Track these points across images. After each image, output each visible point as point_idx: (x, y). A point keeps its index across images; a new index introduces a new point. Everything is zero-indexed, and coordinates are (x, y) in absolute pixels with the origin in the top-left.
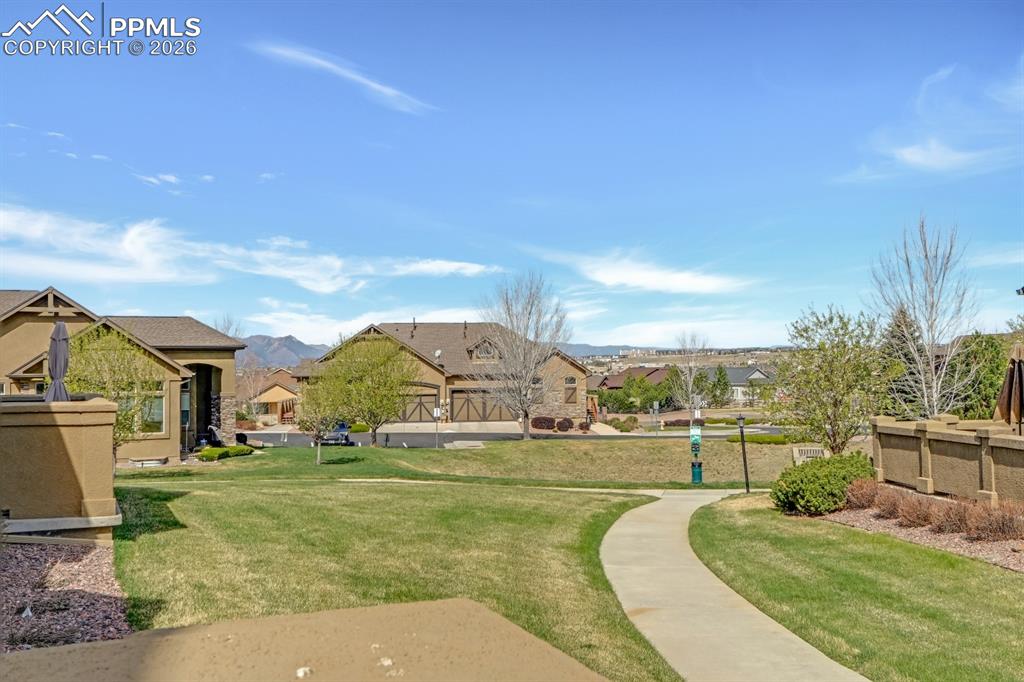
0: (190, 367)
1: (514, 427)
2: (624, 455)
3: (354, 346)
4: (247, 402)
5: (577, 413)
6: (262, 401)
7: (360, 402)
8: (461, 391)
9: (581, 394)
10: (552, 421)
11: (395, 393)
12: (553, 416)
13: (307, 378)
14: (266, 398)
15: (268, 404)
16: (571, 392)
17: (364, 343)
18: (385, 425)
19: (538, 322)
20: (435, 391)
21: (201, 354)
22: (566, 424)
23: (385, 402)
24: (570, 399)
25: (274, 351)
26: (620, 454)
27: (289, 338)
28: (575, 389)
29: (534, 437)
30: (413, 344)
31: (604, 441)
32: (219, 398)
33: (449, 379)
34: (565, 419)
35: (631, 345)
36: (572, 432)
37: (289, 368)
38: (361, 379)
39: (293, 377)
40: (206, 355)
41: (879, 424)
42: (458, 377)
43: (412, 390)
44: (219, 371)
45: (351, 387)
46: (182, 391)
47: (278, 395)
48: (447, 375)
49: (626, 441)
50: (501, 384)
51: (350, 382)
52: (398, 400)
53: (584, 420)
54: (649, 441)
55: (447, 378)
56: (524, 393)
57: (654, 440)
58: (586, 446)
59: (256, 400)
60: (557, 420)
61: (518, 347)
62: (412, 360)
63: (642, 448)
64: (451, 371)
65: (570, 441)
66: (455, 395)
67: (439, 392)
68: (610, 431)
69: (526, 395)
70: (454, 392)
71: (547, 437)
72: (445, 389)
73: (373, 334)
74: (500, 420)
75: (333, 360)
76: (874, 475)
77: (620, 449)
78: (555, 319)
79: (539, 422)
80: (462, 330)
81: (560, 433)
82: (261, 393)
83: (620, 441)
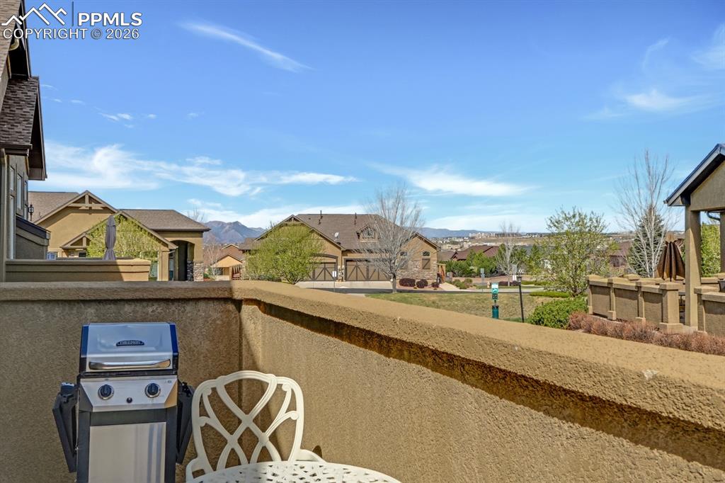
0: (174, 242)
1: (388, 285)
2: (459, 303)
3: (280, 230)
4: (209, 267)
5: (430, 276)
6: (219, 266)
7: (284, 266)
8: (351, 261)
9: (434, 263)
10: (414, 281)
11: (307, 262)
12: (414, 277)
13: (249, 250)
14: (222, 264)
15: (222, 268)
16: (427, 261)
17: (286, 228)
18: (300, 283)
19: (402, 214)
20: (334, 261)
21: (181, 235)
22: (423, 284)
23: (300, 266)
24: (426, 266)
25: (226, 232)
26: (456, 303)
27: (237, 223)
28: (429, 260)
29: (401, 291)
30: (320, 229)
31: (446, 295)
32: (192, 263)
33: (345, 252)
34: (422, 280)
35: (478, 230)
36: (426, 289)
37: (236, 244)
38: (284, 251)
39: (240, 250)
40: (185, 235)
41: (590, 280)
42: (349, 251)
43: (318, 259)
44: (193, 245)
45: (278, 256)
46: (169, 258)
47: (229, 262)
48: (342, 249)
49: (462, 294)
50: (378, 256)
51: (277, 253)
52: (308, 266)
53: (435, 281)
54: (477, 294)
55: (343, 251)
56: (393, 261)
57: (480, 294)
58: (434, 298)
59: (214, 266)
60: (417, 281)
61: (389, 231)
62: (318, 239)
63: (472, 299)
64: (345, 247)
65: (424, 294)
66: (348, 263)
67: (337, 261)
68: (453, 288)
69: (394, 263)
70: (347, 261)
71: (410, 291)
72: (341, 259)
73: (293, 222)
74: (379, 280)
75: (267, 239)
76: (586, 310)
77: (457, 300)
78: (414, 212)
79: (403, 282)
80: (354, 219)
81: (418, 289)
82: (218, 261)
83: (457, 295)
